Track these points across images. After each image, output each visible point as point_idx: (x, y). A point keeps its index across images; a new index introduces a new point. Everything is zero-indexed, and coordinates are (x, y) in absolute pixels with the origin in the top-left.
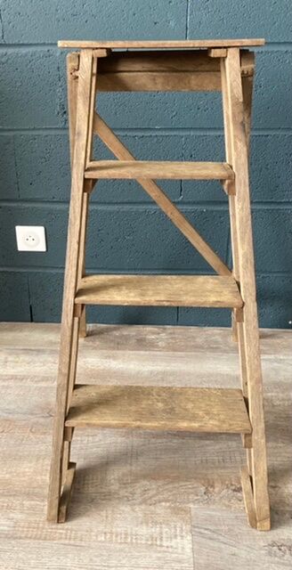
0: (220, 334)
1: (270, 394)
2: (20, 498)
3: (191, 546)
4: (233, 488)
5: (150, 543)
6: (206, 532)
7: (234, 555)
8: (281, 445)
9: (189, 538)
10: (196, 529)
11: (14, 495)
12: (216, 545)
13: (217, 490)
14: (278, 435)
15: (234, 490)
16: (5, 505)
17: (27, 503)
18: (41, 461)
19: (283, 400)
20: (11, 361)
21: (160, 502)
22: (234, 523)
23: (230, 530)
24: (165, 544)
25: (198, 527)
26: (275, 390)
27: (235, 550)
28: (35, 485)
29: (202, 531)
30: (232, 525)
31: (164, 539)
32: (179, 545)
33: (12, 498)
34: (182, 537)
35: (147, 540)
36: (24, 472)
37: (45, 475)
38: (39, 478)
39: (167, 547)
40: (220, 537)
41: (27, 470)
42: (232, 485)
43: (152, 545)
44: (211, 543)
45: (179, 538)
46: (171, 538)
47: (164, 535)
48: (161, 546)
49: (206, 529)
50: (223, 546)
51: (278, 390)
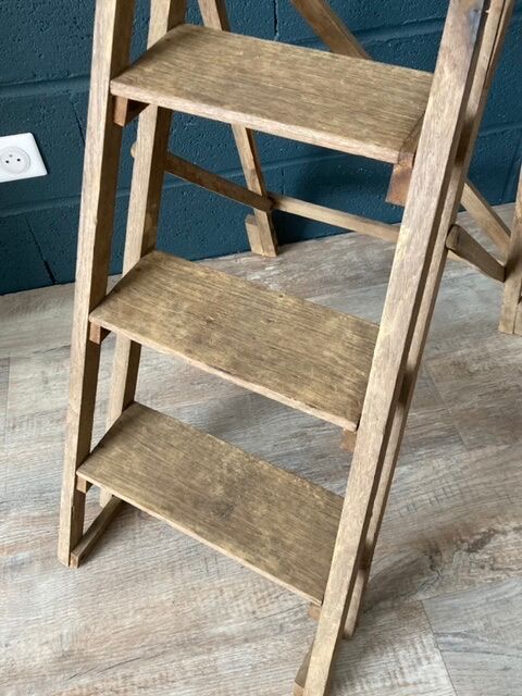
0: (352, 247)
1: (459, 353)
2: (173, 657)
3: (444, 672)
4: (465, 546)
5: (388, 684)
6: (457, 639)
7: (506, 669)
8: (503, 447)
9: (438, 658)
10: (442, 639)
11: (163, 653)
12: (476, 658)
13: (445, 557)
14: (494, 429)
15: (469, 551)
16: (157, 676)
17: (188, 663)
18: (178, 574)
19: (480, 359)
20: (56, 378)
21: (377, 602)
22: (489, 611)
23: (487, 626)
24: (410, 679)
25: (443, 635)
26: (463, 343)
27: (504, 660)
28: (186, 624)
29: (450, 639)
30: (487, 616)
31: (405, 670)
32: (431, 676)
33: (161, 660)
34: (428, 659)
35: (383, 680)
36: (162, 602)
37: (195, 600)
38: (187, 609)
39: (415, 684)
40: (479, 644)
41: (164, 597)
42: (463, 541)
43: (392, 687)
44: (469, 658)
45: (425, 662)
46: (414, 666)
47: (404, 664)
48: (406, 684)
49: (455, 635)
50: (487, 658)
51: (467, 341)
